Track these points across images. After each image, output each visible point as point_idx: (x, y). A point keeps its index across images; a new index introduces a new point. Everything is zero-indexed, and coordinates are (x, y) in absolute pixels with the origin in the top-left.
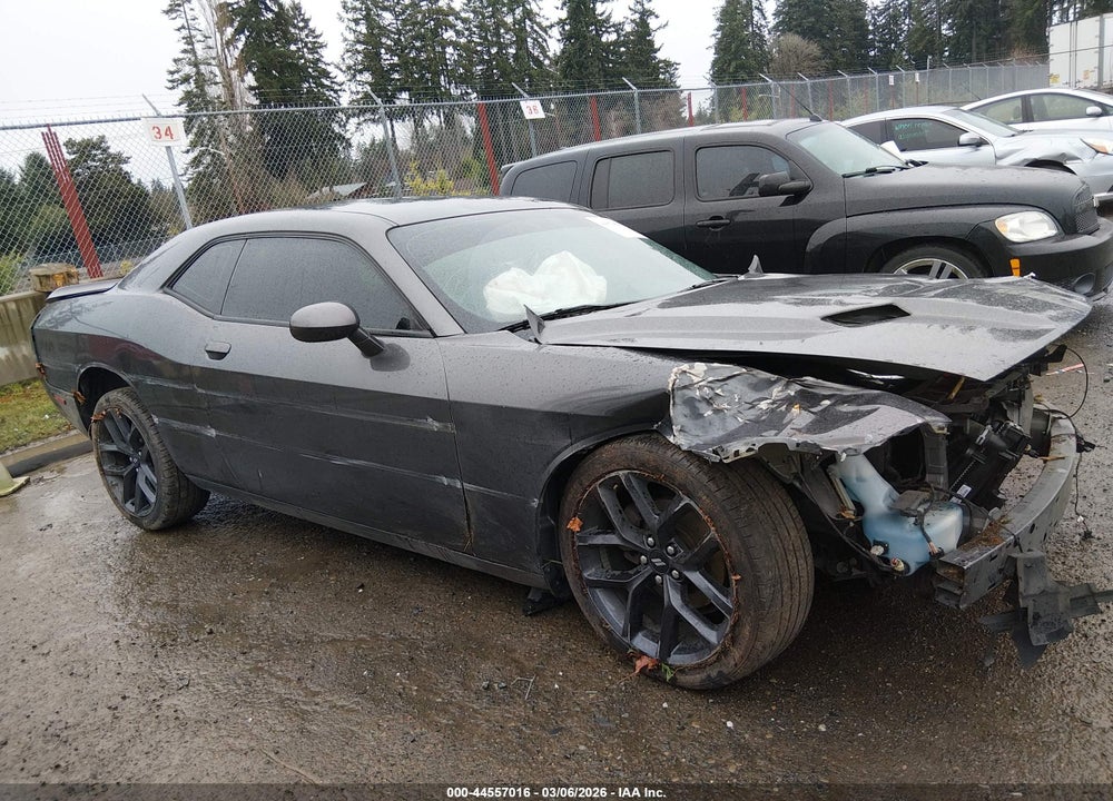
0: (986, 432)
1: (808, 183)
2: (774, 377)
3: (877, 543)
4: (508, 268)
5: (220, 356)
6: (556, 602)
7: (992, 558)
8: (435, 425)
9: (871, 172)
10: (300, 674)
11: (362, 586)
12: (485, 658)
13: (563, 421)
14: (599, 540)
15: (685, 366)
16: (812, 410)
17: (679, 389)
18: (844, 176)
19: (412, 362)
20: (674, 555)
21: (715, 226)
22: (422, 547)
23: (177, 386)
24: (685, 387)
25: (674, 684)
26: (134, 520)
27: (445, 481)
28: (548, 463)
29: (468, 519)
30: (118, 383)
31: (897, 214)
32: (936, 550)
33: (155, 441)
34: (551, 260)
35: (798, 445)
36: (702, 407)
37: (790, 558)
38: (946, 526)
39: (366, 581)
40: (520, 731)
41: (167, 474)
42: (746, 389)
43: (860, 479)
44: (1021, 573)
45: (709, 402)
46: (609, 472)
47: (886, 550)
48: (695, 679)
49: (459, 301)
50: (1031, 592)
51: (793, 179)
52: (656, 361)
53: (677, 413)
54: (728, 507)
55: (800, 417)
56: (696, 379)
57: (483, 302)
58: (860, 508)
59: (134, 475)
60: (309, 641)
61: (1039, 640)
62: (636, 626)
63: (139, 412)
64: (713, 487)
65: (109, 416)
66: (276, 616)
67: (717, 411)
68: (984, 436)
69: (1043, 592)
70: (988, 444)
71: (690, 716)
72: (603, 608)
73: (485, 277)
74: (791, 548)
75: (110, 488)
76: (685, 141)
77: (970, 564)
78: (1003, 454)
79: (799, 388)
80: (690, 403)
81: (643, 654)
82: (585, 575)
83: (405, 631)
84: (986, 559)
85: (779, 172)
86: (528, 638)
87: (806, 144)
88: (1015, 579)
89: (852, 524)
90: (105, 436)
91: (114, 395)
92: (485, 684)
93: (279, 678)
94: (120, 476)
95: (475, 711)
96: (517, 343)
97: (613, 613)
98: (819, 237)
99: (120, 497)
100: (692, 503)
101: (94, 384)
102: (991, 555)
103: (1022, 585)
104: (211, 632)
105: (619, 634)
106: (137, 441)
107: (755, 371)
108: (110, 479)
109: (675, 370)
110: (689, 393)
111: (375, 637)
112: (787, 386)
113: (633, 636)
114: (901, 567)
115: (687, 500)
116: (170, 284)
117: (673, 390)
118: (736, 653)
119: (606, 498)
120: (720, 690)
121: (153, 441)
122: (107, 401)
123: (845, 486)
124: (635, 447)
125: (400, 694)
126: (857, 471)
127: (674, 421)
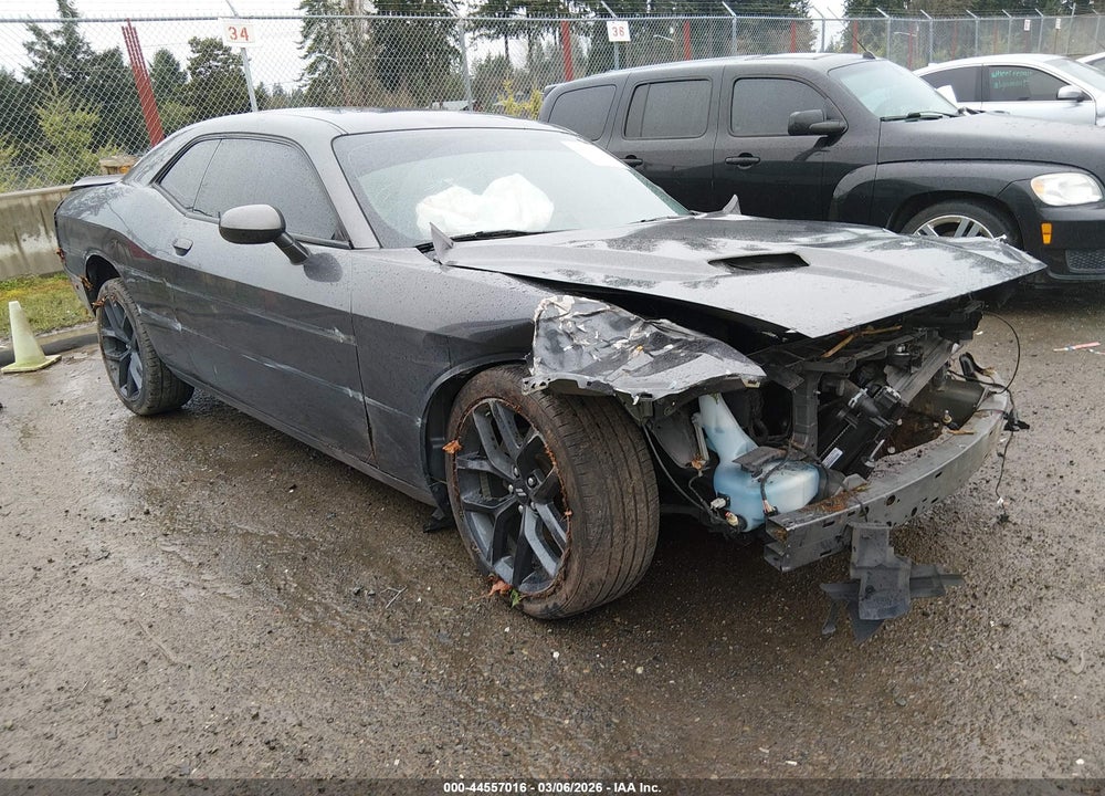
0: (858, 396)
1: (842, 124)
2: (633, 317)
3: (720, 496)
4: (446, 186)
5: (183, 252)
6: (441, 524)
7: (826, 524)
8: (340, 336)
9: (914, 117)
10: (204, 560)
11: (294, 487)
12: (369, 565)
13: (443, 342)
14: (474, 465)
15: (554, 298)
16: (653, 353)
17: (545, 321)
18: (882, 120)
19: (345, 272)
20: (534, 486)
21: (743, 164)
22: (340, 455)
23: (152, 279)
24: (550, 319)
25: (520, 609)
26: (128, 404)
27: (351, 393)
28: (431, 384)
29: (370, 432)
30: (114, 274)
31: (930, 164)
32: (770, 509)
33: (141, 330)
34: (497, 184)
35: (589, 383)
36: (563, 340)
37: (626, 500)
38: (792, 488)
39: (299, 483)
40: (367, 636)
41: (150, 363)
42: (608, 327)
43: (719, 430)
44: (855, 543)
45: (569, 336)
46: (484, 398)
47: (728, 504)
48: (535, 608)
49: (383, 214)
50: (866, 563)
51: (828, 119)
52: (531, 289)
53: (539, 344)
54: (568, 444)
55: (639, 358)
56: (562, 312)
57: (414, 217)
58: (715, 458)
59: (128, 360)
60: (226, 533)
61: (868, 614)
62: (499, 550)
63: (129, 301)
64: (557, 422)
65: (107, 303)
66: (208, 504)
67: (577, 347)
68: (855, 399)
69: (880, 567)
70: (859, 409)
71: (525, 642)
72: (474, 532)
73: (422, 193)
74: (631, 491)
75: (110, 371)
76: (724, 70)
77: (796, 526)
78: (875, 420)
79: (655, 330)
80: (553, 335)
81: (500, 579)
82: (463, 498)
83: (311, 533)
84: (817, 524)
85: (813, 113)
86: (410, 549)
88: (849, 548)
89: (700, 474)
90: (105, 322)
91: (111, 283)
92: (355, 590)
93: (184, 561)
94: (116, 361)
95: (337, 613)
96: (423, 262)
97: (483, 533)
98: (846, 184)
99: (117, 382)
100: (541, 437)
101: (98, 272)
102: (824, 521)
103: (855, 556)
104: (147, 513)
105: (483, 558)
106: (129, 329)
107: (618, 309)
108: (110, 363)
109: (543, 301)
110: (552, 326)
111: (283, 535)
112: (644, 327)
113: (495, 560)
114: (734, 521)
115: (537, 434)
116: (159, 179)
117: (538, 321)
118: (567, 588)
119: (480, 424)
120: (555, 621)
121: (139, 329)
122: (106, 288)
123: (706, 436)
124: (501, 376)
125: (279, 589)
126: (717, 421)
127: (536, 353)
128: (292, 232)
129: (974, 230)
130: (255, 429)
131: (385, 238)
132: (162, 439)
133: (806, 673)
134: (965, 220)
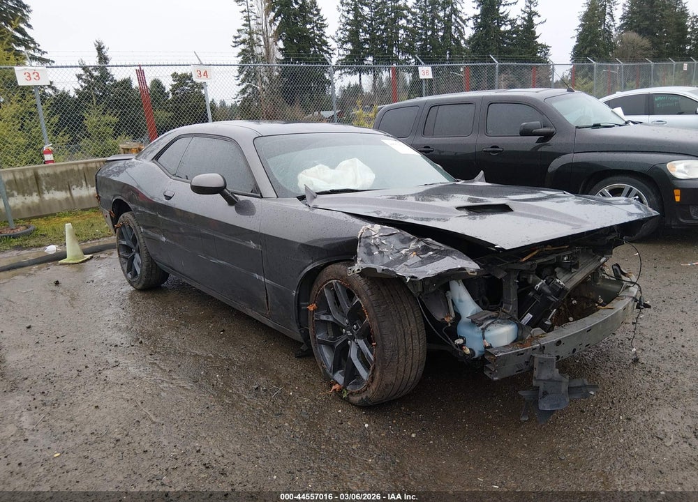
0: (540, 284)
1: (553, 130)
2: (412, 237)
3: (461, 337)
4: (315, 165)
5: (169, 198)
6: (305, 352)
7: (519, 354)
8: (253, 245)
9: (597, 126)
10: (173, 369)
11: (223, 331)
12: (264, 374)
13: (308, 249)
14: (324, 318)
15: (369, 226)
16: (422, 256)
17: (364, 238)
18: (577, 127)
19: (257, 210)
20: (356, 330)
21: (494, 152)
22: (250, 312)
23: (151, 213)
24: (367, 237)
25: (347, 400)
26: (131, 283)
27: (257, 276)
28: (301, 272)
29: (267, 298)
30: (128, 209)
31: (606, 154)
32: (487, 345)
33: (142, 241)
34: (343, 163)
35: (383, 270)
36: (374, 249)
37: (407, 338)
38: (502, 334)
39: (226, 328)
40: (261, 412)
41: (146, 260)
42: (398, 242)
43: (460, 301)
44: (536, 365)
45: (377, 246)
46: (329, 280)
47: (465, 342)
48: (356, 399)
49: (280, 179)
50: (542, 377)
51: (544, 127)
52: (357, 221)
53: (360, 250)
54: (374, 305)
55: (414, 259)
56: (374, 233)
57: (296, 181)
58: (458, 317)
59: (133, 258)
60: (185, 354)
61: (544, 407)
62: (337, 366)
63: (136, 225)
64: (369, 293)
65: (123, 226)
66: (175, 339)
67: (381, 252)
68: (538, 285)
69: (550, 380)
70: (540, 291)
71: (349, 418)
72: (323, 356)
73: (302, 168)
74: (409, 332)
75: (122, 264)
77: (501, 354)
78: (550, 298)
79: (424, 244)
80: (368, 246)
81: (337, 383)
82: (317, 337)
83: (232, 356)
84: (513, 353)
85: (535, 123)
86: (287, 366)
87: (557, 106)
88: (532, 368)
89: (450, 325)
90: (121, 236)
91: (126, 214)
92: (256, 387)
93: (161, 369)
94: (126, 258)
95: (245, 399)
96: (300, 206)
97: (328, 356)
98: (556, 164)
99: (126, 269)
100: (360, 301)
101: (119, 207)
102: (518, 352)
103: (536, 373)
104: (141, 342)
105: (328, 371)
106: (134, 240)
107: (404, 232)
108: (123, 259)
109: (363, 227)
110: (368, 241)
111: (216, 356)
112: (418, 241)
113: (334, 372)
114: (468, 351)
115: (358, 299)
116: (157, 158)
117: (360, 238)
118: (373, 387)
119: (327, 294)
120: (370, 407)
121: (141, 240)
122: (123, 217)
123: (453, 304)
124: (338, 267)
125: (213, 385)
126: (459, 296)
127: (358, 255)
128: (230, 188)
129: (633, 193)
130: (202, 298)
131: (280, 192)
132: (150, 303)
133: (509, 440)
134: (627, 186)
